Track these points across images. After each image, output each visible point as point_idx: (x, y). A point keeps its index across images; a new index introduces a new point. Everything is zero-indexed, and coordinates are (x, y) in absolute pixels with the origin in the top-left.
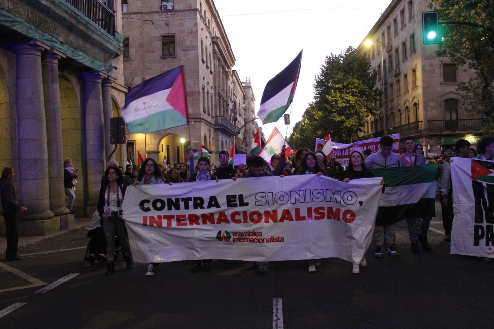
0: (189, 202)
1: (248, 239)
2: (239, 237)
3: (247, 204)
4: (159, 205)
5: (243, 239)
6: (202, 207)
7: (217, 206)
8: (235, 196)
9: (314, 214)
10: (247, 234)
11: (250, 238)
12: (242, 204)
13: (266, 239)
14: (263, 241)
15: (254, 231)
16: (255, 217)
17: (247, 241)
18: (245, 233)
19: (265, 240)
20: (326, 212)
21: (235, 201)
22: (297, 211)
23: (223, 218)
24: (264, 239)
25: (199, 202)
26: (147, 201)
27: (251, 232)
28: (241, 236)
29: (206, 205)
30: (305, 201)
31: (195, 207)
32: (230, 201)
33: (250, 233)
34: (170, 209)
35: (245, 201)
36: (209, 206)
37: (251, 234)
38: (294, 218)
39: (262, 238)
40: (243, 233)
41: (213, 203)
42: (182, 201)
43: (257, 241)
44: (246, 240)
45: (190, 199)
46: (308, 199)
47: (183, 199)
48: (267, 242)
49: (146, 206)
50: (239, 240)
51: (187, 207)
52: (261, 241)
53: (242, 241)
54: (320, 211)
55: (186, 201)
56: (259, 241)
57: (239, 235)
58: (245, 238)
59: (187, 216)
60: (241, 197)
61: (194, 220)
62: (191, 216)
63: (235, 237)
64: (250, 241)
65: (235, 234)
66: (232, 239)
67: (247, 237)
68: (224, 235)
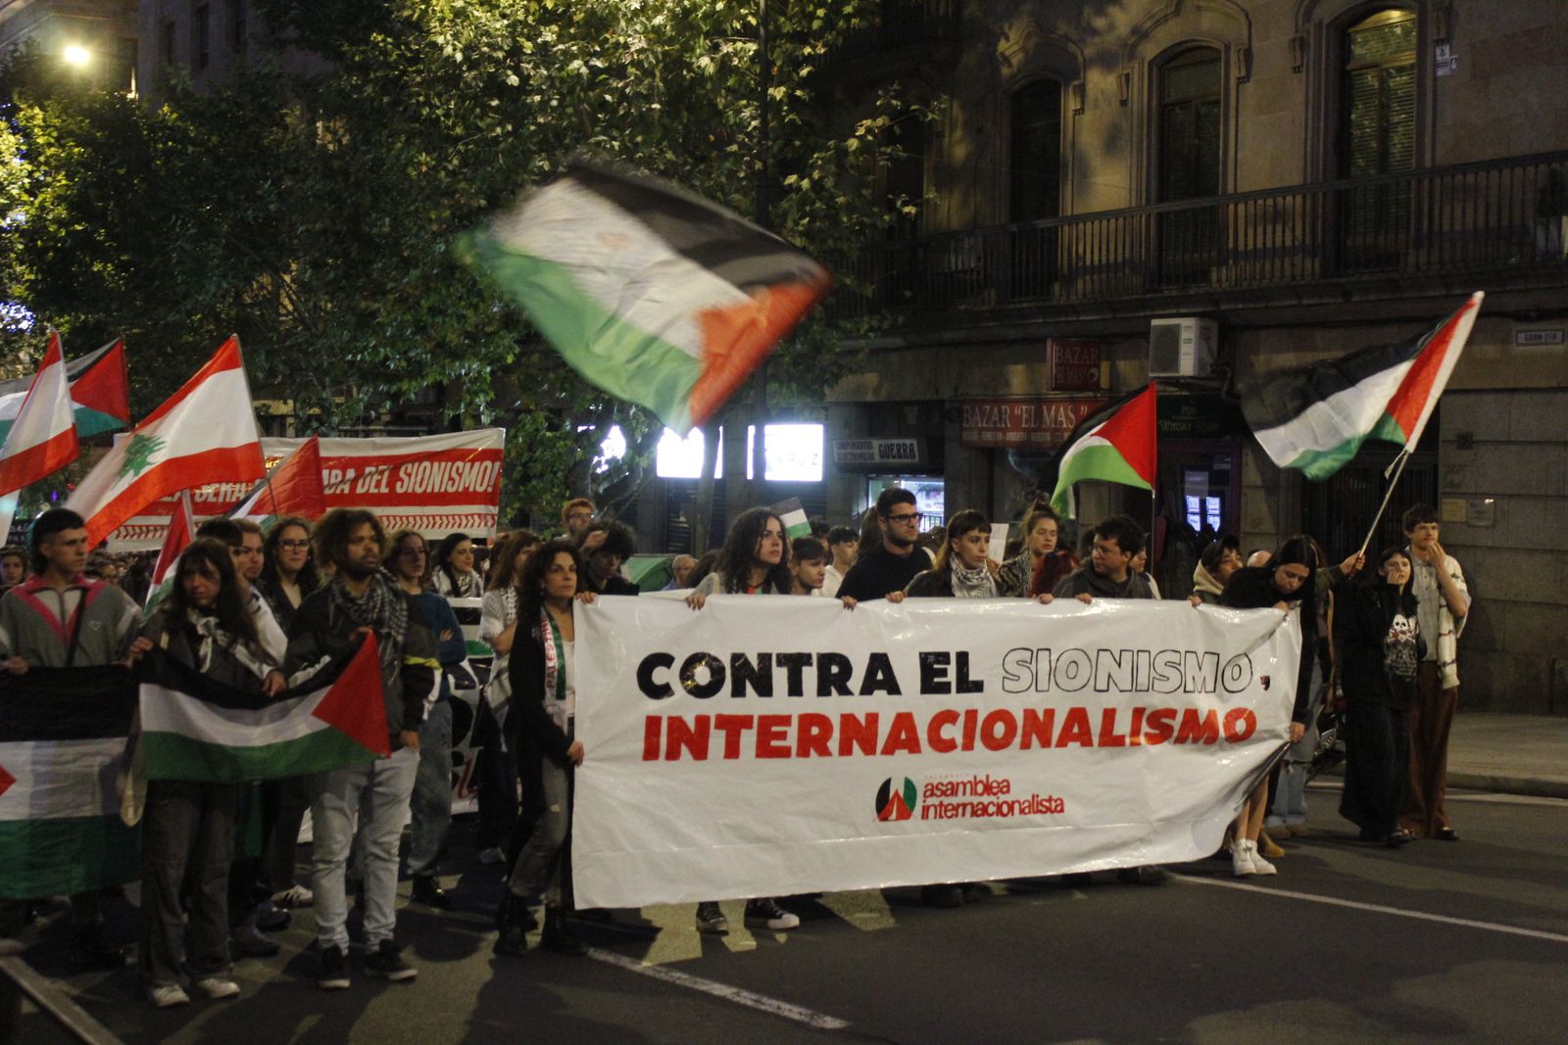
0: (804, 670)
1: (969, 809)
2: (943, 798)
3: (978, 687)
4: (702, 676)
5: (954, 809)
6: (845, 691)
7: (893, 688)
8: (944, 657)
10: (968, 786)
11: (975, 800)
12: (968, 685)
13: (1018, 802)
14: (1011, 808)
15: (988, 777)
16: (999, 730)
17: (964, 815)
18: (965, 784)
19: (1017, 807)
20: (1176, 723)
21: (944, 673)
22: (1108, 716)
23: (904, 735)
24: (1013, 803)
25: (834, 670)
26: (665, 660)
27: (981, 782)
28: (952, 794)
29: (855, 682)
30: (1134, 686)
31: (823, 691)
32: (931, 668)
33: (976, 784)
34: (738, 691)
35: (973, 676)
36: (868, 689)
37: (980, 788)
38: (1096, 739)
39: (1009, 798)
40: (958, 784)
41: (880, 676)
42: (779, 664)
43: (994, 809)
44: (962, 809)
45: (803, 659)
46: (1142, 682)
47: (783, 660)
48: (1022, 811)
49: (660, 675)
50: (941, 812)
51: (795, 689)
52: (1005, 809)
53: (951, 813)
54: (1163, 720)
55: (795, 663)
56: (999, 812)
57: (944, 793)
58: (958, 805)
59: (795, 722)
60: (963, 658)
61: (814, 737)
62: (807, 720)
63: (930, 801)
64: (973, 814)
65: (931, 791)
66: (919, 807)
67: (968, 799)
68: (897, 794)
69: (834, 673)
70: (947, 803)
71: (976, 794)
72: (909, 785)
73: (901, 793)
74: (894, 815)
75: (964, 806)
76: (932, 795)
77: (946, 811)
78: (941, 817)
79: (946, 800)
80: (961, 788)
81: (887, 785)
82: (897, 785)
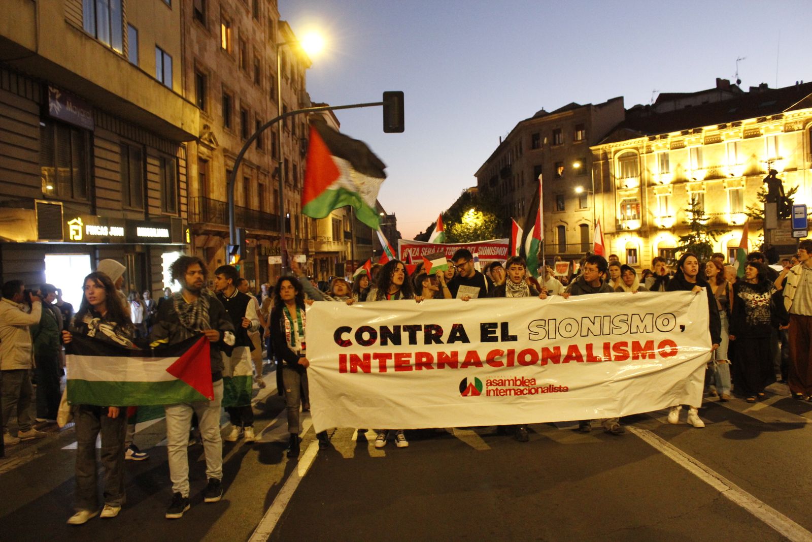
0: (417, 332)
1: (513, 392)
2: (497, 387)
3: (514, 338)
4: (366, 336)
5: (504, 392)
6: (439, 342)
7: (465, 339)
8: (494, 325)
9: (613, 353)
10: (511, 382)
11: (516, 388)
12: (506, 337)
13: (541, 388)
14: (537, 391)
15: (523, 378)
16: (526, 358)
17: (510, 394)
18: (509, 381)
19: (540, 390)
20: (629, 349)
21: (494, 332)
22: (589, 347)
23: (473, 360)
24: (538, 388)
25: (433, 332)
26: (348, 330)
27: (519, 380)
28: (502, 385)
29: (445, 337)
30: (602, 333)
31: (427, 341)
32: (487, 332)
33: (516, 381)
34: (384, 343)
35: (511, 333)
36: (452, 340)
37: (518, 383)
38: (585, 358)
39: (535, 386)
40: (505, 381)
41: (458, 334)
42: (404, 330)
43: (527, 392)
44: (508, 392)
45: (418, 328)
46: (606, 331)
47: (406, 328)
48: (543, 392)
49: (345, 336)
50: (497, 393)
51: (413, 341)
52: (533, 391)
53: (502, 394)
54: (622, 348)
55: (413, 330)
56: (530, 392)
57: (498, 384)
58: (507, 390)
59: (413, 356)
60: (505, 326)
61: (424, 362)
62: (419, 355)
63: (490, 388)
64: (516, 394)
65: (490, 383)
66: (484, 391)
67: (511, 387)
68: (471, 384)
69: (433, 334)
70: (500, 389)
71: (516, 385)
72: (477, 380)
73: (474, 384)
74: (470, 394)
75: (510, 390)
76: (491, 385)
77: (500, 392)
78: (497, 395)
79: (499, 388)
80: (507, 382)
81: (465, 381)
82: (471, 381)
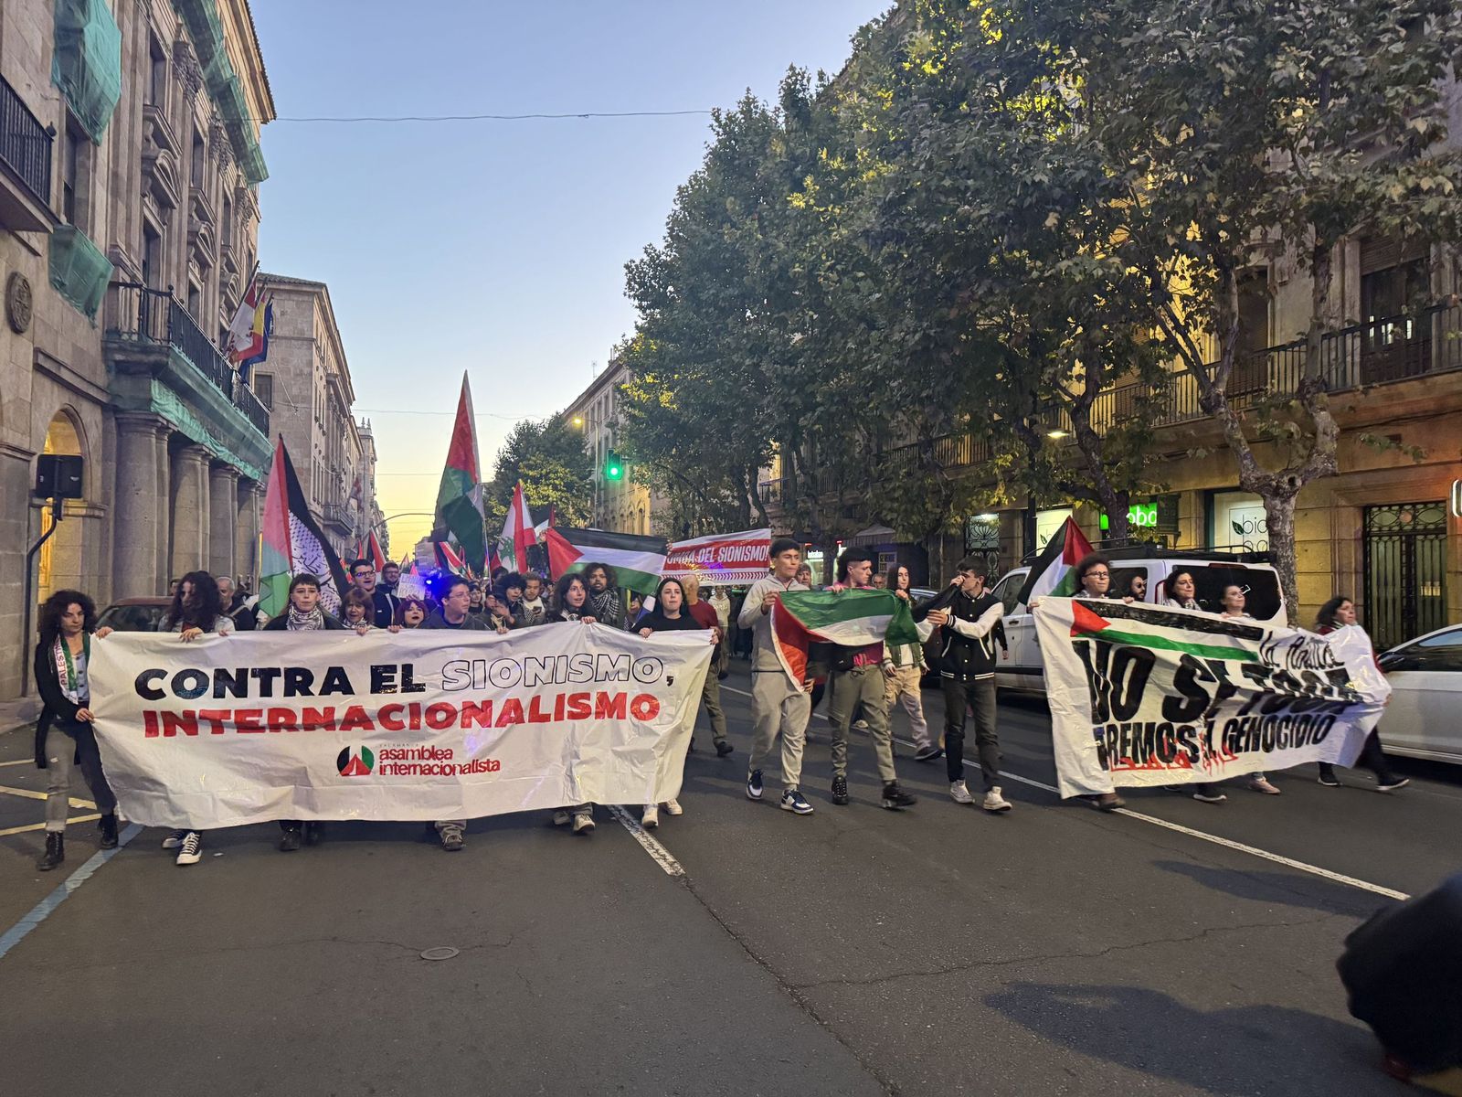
0: (274, 678)
1: (418, 768)
2: (397, 761)
3: (420, 688)
4: (190, 684)
5: (406, 768)
6: (307, 692)
7: (347, 689)
8: (393, 669)
9: (567, 708)
10: (416, 753)
11: (423, 763)
12: (408, 686)
13: (460, 765)
14: (453, 771)
15: (433, 747)
16: (441, 716)
17: (415, 773)
18: (413, 752)
19: (458, 769)
20: (593, 702)
21: (392, 679)
22: (536, 702)
23: (356, 719)
24: (455, 766)
25: (299, 678)
26: (161, 674)
27: (427, 750)
28: (403, 758)
29: (315, 688)
30: (554, 680)
31: (289, 692)
32: (380, 678)
33: (423, 752)
34: (219, 694)
35: (416, 680)
36: (327, 689)
37: (427, 755)
38: (527, 718)
39: (451, 763)
40: (407, 751)
41: (336, 682)
42: (254, 675)
43: (439, 770)
44: (412, 769)
45: (276, 672)
46: (560, 677)
47: (257, 673)
48: (462, 771)
49: (153, 684)
50: (397, 769)
51: (266, 691)
52: (447, 770)
53: (403, 771)
54: (582, 701)
55: (266, 676)
56: (442, 771)
57: (396, 757)
58: (410, 766)
59: (265, 714)
60: (408, 670)
61: (281, 721)
62: (275, 712)
63: (386, 762)
64: (422, 772)
65: (387, 754)
66: (376, 767)
67: (417, 762)
68: (355, 757)
69: (298, 681)
70: (399, 764)
71: (423, 758)
72: (365, 751)
73: (360, 757)
74: (354, 772)
75: (415, 766)
76: (387, 758)
77: (400, 770)
78: (396, 774)
79: (399, 762)
80: (410, 753)
81: (345, 752)
82: (355, 751)
